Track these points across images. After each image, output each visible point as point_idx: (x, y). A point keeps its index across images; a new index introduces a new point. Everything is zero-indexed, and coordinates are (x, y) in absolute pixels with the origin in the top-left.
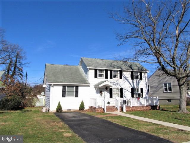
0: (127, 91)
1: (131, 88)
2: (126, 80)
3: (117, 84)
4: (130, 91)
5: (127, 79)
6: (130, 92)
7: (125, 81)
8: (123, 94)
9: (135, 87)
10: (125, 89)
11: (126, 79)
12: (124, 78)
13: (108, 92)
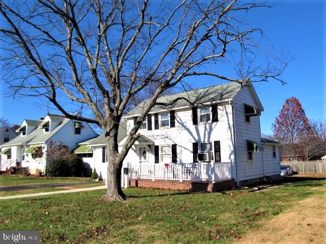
0: (185, 148)
1: (193, 144)
2: (183, 128)
3: (167, 137)
4: (191, 149)
5: (185, 124)
6: (191, 152)
7: (180, 131)
8: (178, 156)
9: (202, 140)
10: (181, 147)
11: (183, 126)
12: (179, 123)
13: (152, 154)
